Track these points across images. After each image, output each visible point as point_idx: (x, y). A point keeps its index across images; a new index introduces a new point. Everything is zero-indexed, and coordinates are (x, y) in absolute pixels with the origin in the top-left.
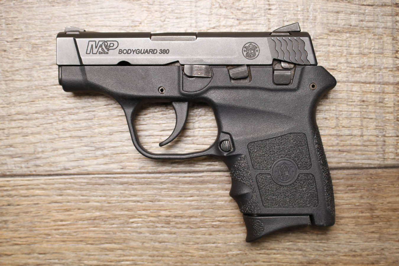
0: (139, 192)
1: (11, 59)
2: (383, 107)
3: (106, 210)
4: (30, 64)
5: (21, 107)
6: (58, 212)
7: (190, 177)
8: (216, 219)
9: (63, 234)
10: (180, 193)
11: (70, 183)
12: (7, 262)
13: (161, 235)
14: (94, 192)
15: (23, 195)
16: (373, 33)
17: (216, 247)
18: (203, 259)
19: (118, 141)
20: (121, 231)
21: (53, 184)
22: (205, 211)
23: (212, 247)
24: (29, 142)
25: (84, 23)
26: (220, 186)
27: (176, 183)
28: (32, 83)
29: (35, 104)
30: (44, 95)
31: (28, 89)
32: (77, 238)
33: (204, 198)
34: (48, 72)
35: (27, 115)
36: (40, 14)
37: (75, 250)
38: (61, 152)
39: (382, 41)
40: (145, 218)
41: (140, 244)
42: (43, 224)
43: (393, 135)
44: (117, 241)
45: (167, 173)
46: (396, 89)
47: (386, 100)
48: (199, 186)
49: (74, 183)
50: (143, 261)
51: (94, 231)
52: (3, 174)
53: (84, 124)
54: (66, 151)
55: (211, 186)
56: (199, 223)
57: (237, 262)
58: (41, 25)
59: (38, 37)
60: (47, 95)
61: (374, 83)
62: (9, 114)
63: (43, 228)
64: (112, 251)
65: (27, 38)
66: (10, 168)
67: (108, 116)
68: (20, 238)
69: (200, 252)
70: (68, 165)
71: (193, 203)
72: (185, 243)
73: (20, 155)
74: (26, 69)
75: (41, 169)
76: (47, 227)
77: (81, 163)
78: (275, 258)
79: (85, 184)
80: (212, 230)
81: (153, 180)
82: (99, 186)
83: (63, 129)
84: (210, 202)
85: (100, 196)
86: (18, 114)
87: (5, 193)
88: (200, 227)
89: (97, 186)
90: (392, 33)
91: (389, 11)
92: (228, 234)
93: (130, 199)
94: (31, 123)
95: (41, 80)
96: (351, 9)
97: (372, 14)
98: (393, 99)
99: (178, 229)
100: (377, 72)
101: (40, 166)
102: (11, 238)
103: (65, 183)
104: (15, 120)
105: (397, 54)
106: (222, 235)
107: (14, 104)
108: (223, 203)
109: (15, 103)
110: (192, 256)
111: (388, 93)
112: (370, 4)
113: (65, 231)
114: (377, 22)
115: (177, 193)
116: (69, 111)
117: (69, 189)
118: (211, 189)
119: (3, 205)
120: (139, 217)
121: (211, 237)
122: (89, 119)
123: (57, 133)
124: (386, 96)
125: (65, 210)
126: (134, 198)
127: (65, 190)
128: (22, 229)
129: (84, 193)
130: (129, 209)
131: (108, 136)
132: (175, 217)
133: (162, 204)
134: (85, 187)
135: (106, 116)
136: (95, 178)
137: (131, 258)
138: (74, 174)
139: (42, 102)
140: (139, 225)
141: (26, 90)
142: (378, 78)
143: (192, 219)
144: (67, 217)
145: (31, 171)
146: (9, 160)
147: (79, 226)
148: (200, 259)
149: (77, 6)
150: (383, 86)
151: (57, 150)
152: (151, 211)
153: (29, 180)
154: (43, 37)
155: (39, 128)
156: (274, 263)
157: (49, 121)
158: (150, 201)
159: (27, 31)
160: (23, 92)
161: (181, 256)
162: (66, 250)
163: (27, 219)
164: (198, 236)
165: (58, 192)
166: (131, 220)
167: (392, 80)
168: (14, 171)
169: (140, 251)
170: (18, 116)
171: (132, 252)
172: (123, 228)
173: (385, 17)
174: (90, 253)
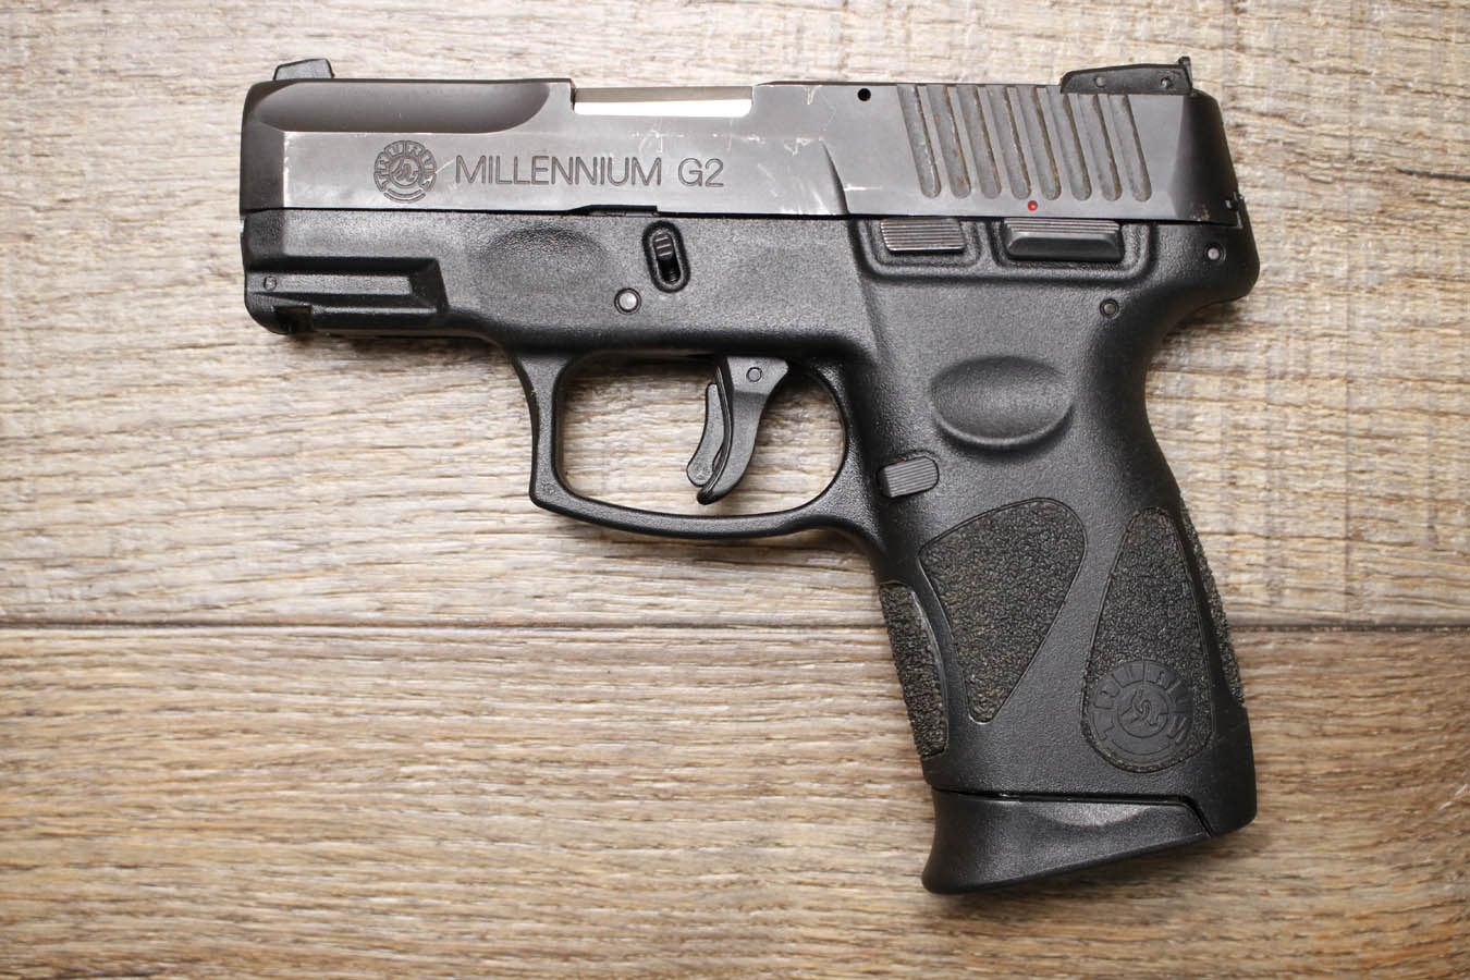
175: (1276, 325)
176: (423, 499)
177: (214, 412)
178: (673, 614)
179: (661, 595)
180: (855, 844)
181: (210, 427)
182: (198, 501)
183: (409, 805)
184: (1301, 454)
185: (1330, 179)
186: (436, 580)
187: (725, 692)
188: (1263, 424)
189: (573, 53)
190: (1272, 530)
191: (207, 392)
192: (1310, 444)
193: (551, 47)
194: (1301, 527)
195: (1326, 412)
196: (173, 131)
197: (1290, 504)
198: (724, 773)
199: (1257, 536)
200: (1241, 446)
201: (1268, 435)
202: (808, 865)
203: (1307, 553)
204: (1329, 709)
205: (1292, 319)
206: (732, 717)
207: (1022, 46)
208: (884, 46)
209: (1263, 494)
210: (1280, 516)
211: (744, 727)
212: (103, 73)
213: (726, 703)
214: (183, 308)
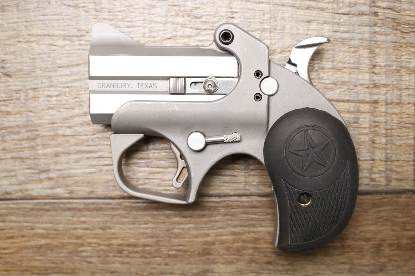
2: (357, 128)
3: (53, 238)
8: (173, 248)
10: (133, 220)
11: (12, 208)
16: (348, 45)
19: (64, 163)
25: (24, 31)
27: (129, 209)
39: (358, 54)
43: (368, 158)
44: (65, 271)
46: (372, 108)
47: (361, 120)
49: (16, 209)
51: (40, 260)
53: (26, 145)
61: (348, 101)
70: (10, 189)
77: (24, 187)
80: (167, 260)
90: (369, 46)
91: (366, 21)
92: (186, 264)
93: (79, 226)
96: (324, 18)
97: (348, 24)
98: (368, 120)
100: (352, 89)
103: (7, 209)
105: (374, 70)
106: (179, 265)
112: (346, 12)
113: (8, 260)
114: (352, 33)
115: (130, 220)
116: (10, 130)
120: (89, 245)
121: (167, 267)
124: (361, 115)
126: (84, 226)
127: (7, 216)
129: (28, 219)
132: (129, 245)
138: (16, 199)
142: (352, 96)
143: (147, 248)
149: (16, 13)
150: (358, 104)
164: (154, 266)
166: (80, 249)
167: (368, 98)
173: (362, 27)
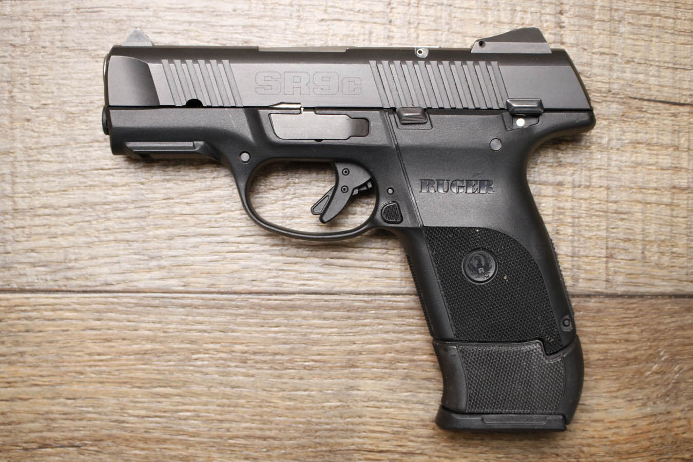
0: (206, 319)
1: (37, 132)
4: (63, 139)
5: (49, 198)
6: (95, 343)
7: (276, 300)
9: (101, 373)
12: (22, 409)
13: (234, 378)
14: (146, 317)
15: (47, 318)
17: (309, 396)
18: (291, 411)
20: (180, 371)
21: (90, 304)
22: (295, 346)
23: (303, 395)
24: (58, 246)
26: (316, 313)
28: (64, 166)
29: (67, 194)
30: (80, 183)
31: (59, 173)
32: (120, 378)
33: (294, 329)
34: (87, 151)
35: (56, 209)
36: (78, 73)
37: (116, 395)
38: (102, 261)
40: (213, 354)
41: (206, 389)
42: (73, 358)
45: (245, 293)
48: (288, 313)
50: (209, 413)
52: (21, 289)
54: (108, 260)
55: (304, 313)
56: (287, 362)
57: (336, 417)
58: (80, 87)
59: (74, 104)
60: (84, 183)
62: (32, 207)
63: (73, 364)
64: (168, 398)
65: (60, 104)
66: (30, 279)
67: (168, 214)
68: (41, 376)
69: (286, 401)
71: (279, 335)
72: (266, 389)
73: (45, 263)
74: (57, 146)
75: (73, 283)
76: (79, 362)
78: (387, 414)
79: (133, 305)
81: (226, 302)
82: (152, 309)
83: (105, 229)
84: (301, 335)
85: (154, 323)
86: (45, 207)
87: (23, 315)
88: (287, 368)
89: (149, 308)
94: (61, 220)
95: (77, 162)
99: (258, 371)
101: (72, 279)
102: (29, 376)
104: (39, 216)
107: (39, 194)
108: (319, 336)
109: (41, 192)
110: (275, 407)
111: (545, 196)
117: (111, 312)
118: (305, 318)
119: (20, 331)
122: (141, 218)
123: (97, 235)
125: (103, 339)
128: (44, 364)
130: (192, 341)
131: (166, 241)
133: (238, 336)
134: (133, 309)
135: (164, 214)
136: (147, 297)
137: (192, 408)
139: (77, 192)
140: (206, 363)
141: (56, 175)
144: (106, 350)
145: (59, 286)
146: (29, 270)
147: (123, 362)
148: (287, 411)
151: (96, 258)
152: (223, 344)
153: (56, 298)
154: (81, 103)
155: (72, 227)
156: (385, 420)
157: (88, 219)
158: (221, 331)
159: (60, 94)
160: (53, 177)
161: (260, 406)
162: (103, 395)
163: (52, 351)
165: (96, 315)
168: (36, 285)
169: (204, 399)
170: (45, 210)
171: (195, 400)
172: (183, 366)
174: (136, 400)
175: (576, 164)
176: (203, 238)
177: (111, 198)
178: (313, 289)
179: (308, 280)
180: (392, 390)
181: (109, 205)
182: (104, 238)
183: (197, 372)
184: (587, 220)
185: (600, 101)
186: (209, 273)
187: (336, 323)
188: (571, 207)
189: (271, 42)
190: (574, 253)
191: (109, 189)
192: (591, 216)
193: (261, 39)
194: (587, 252)
195: (598, 202)
196: (93, 74)
197: (582, 242)
198: (335, 358)
199: (568, 256)
200: (561, 216)
201: (573, 212)
202: (371, 399)
203: (589, 264)
204: (599, 331)
205: (584, 161)
206: (339, 334)
207: (467, 41)
208: (408, 40)
209: (570, 238)
210: (578, 247)
211: (343, 338)
212: (62, 48)
213: (336, 328)
214: (98, 152)
